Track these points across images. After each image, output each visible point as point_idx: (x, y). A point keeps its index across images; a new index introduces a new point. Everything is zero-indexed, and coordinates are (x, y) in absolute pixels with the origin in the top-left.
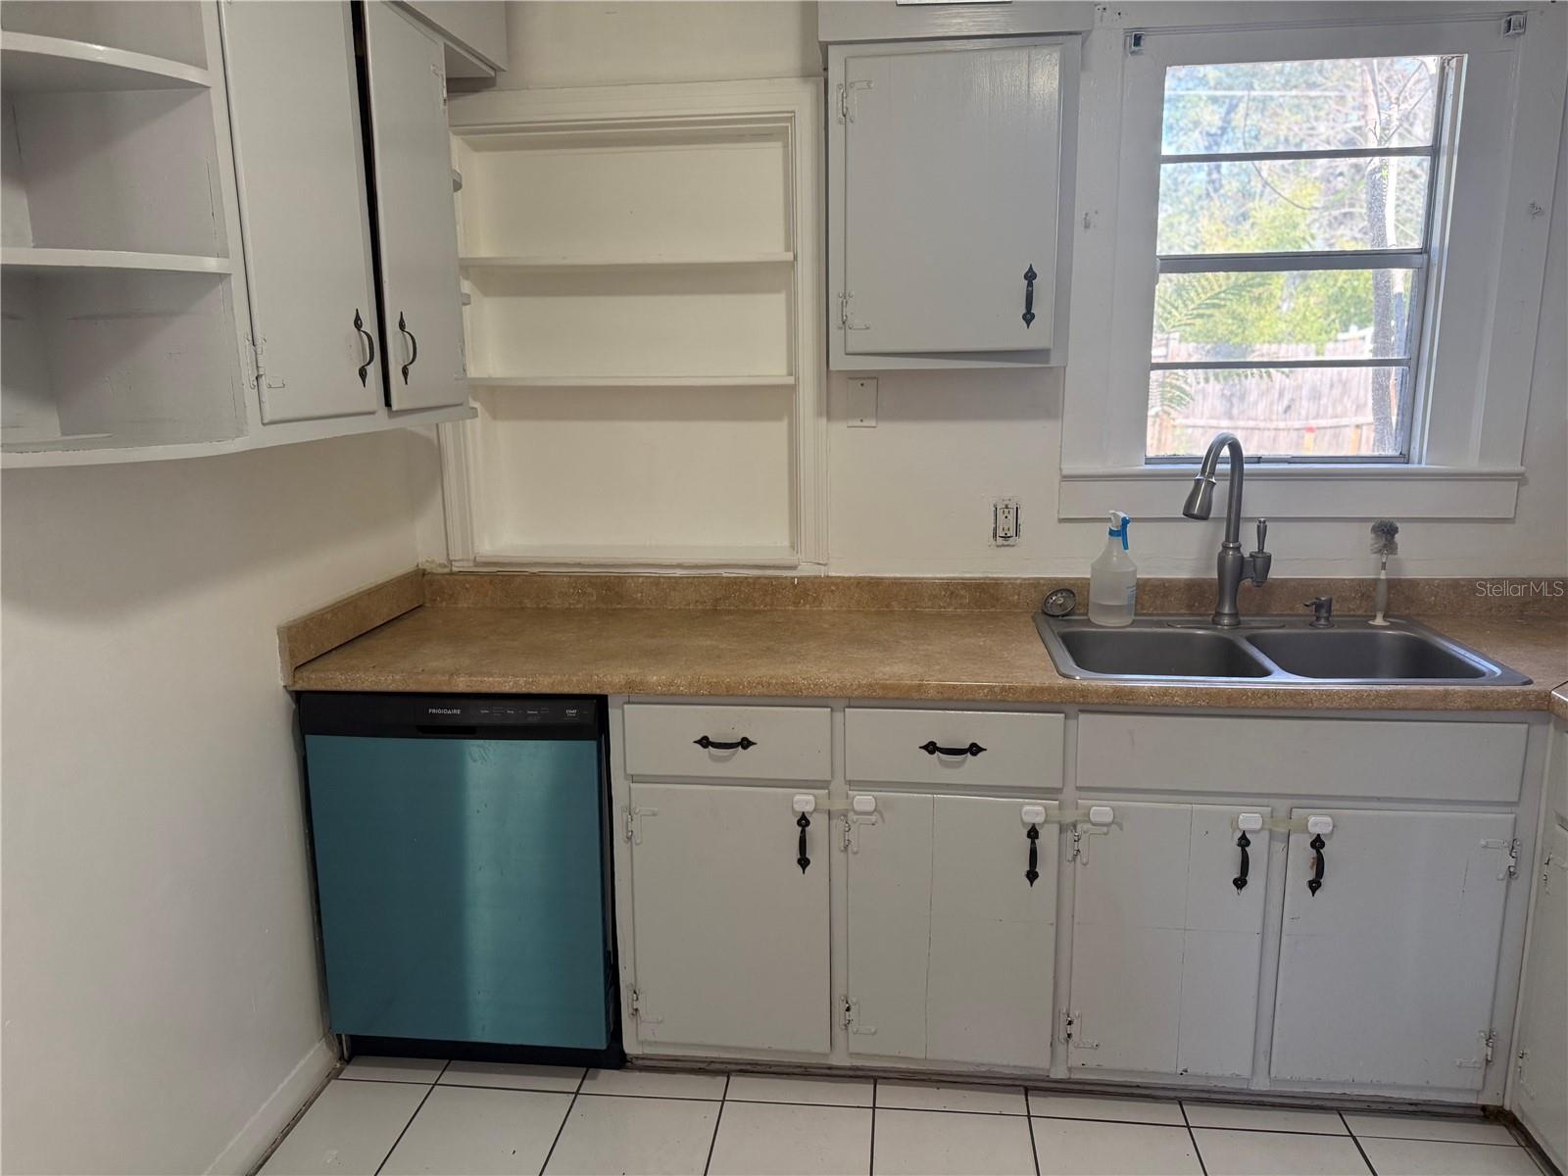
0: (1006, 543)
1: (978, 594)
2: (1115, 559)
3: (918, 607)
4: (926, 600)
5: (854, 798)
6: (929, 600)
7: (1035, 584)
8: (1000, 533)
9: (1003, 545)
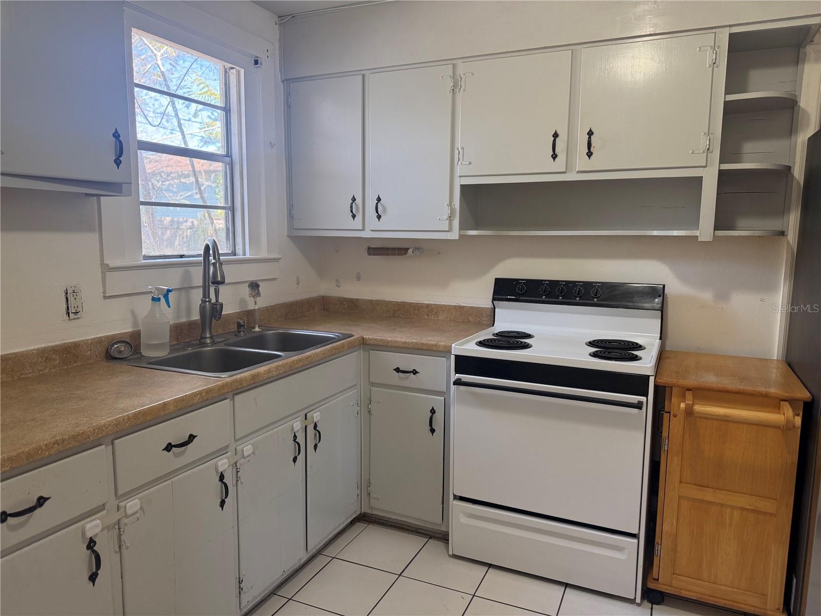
0: (76, 317)
1: (65, 355)
2: (158, 315)
3: (22, 374)
4: (28, 368)
5: (125, 507)
6: (30, 367)
7: (99, 341)
8: (72, 310)
9: (74, 319)
